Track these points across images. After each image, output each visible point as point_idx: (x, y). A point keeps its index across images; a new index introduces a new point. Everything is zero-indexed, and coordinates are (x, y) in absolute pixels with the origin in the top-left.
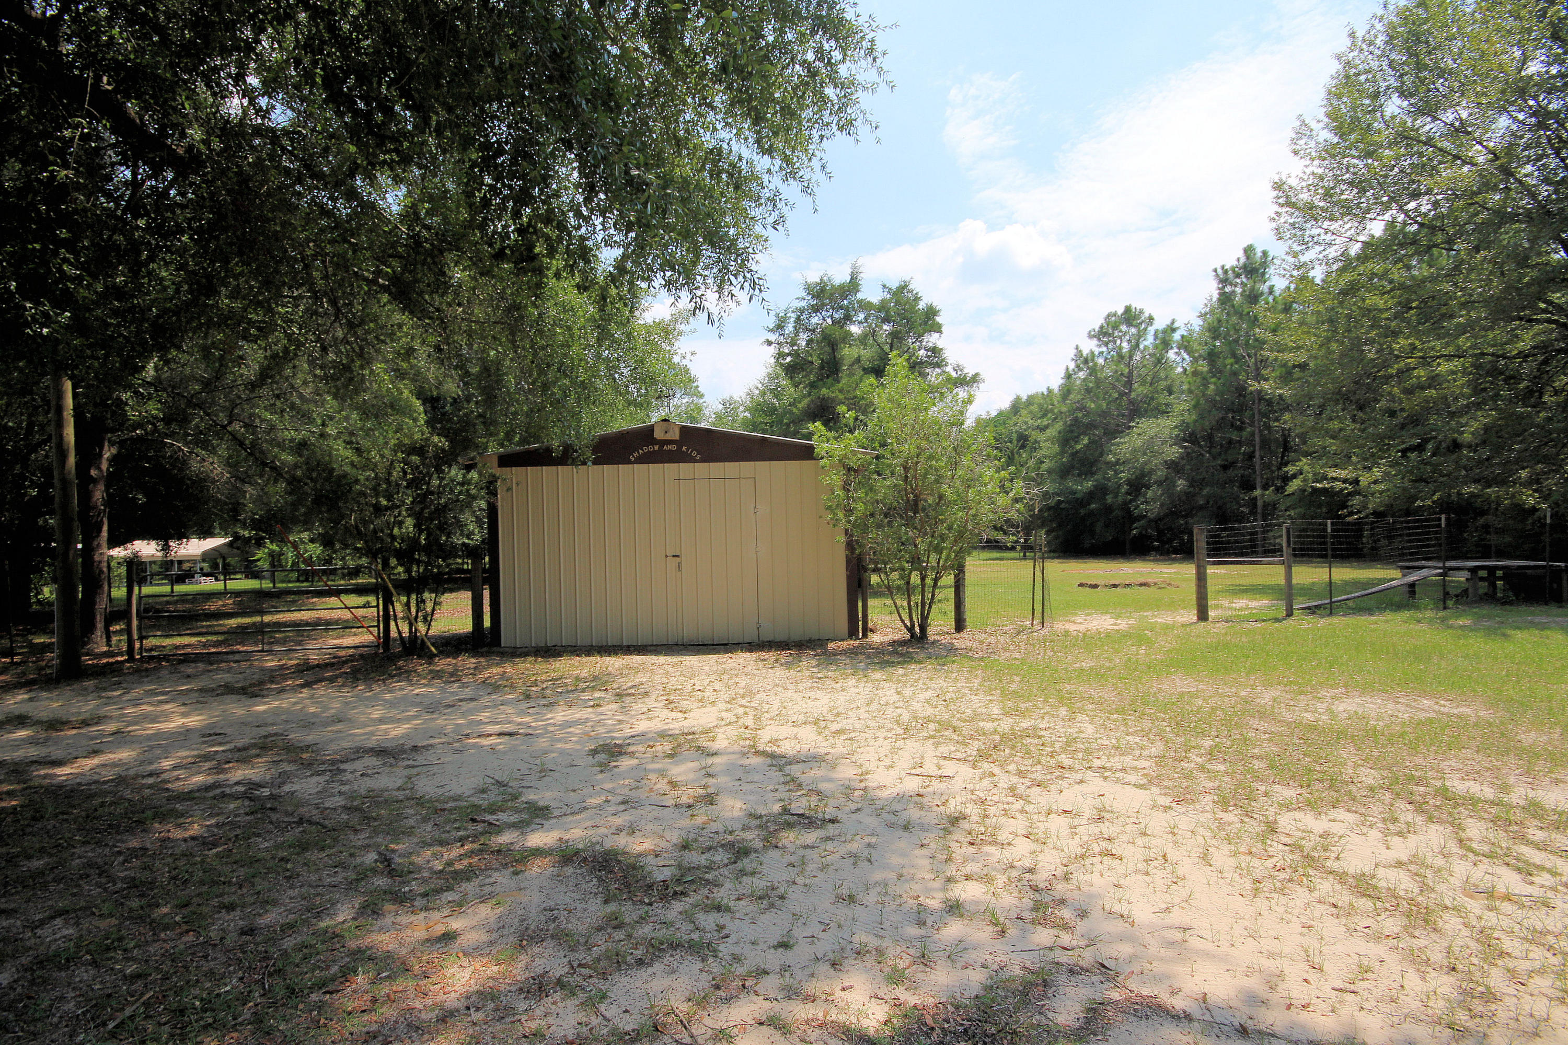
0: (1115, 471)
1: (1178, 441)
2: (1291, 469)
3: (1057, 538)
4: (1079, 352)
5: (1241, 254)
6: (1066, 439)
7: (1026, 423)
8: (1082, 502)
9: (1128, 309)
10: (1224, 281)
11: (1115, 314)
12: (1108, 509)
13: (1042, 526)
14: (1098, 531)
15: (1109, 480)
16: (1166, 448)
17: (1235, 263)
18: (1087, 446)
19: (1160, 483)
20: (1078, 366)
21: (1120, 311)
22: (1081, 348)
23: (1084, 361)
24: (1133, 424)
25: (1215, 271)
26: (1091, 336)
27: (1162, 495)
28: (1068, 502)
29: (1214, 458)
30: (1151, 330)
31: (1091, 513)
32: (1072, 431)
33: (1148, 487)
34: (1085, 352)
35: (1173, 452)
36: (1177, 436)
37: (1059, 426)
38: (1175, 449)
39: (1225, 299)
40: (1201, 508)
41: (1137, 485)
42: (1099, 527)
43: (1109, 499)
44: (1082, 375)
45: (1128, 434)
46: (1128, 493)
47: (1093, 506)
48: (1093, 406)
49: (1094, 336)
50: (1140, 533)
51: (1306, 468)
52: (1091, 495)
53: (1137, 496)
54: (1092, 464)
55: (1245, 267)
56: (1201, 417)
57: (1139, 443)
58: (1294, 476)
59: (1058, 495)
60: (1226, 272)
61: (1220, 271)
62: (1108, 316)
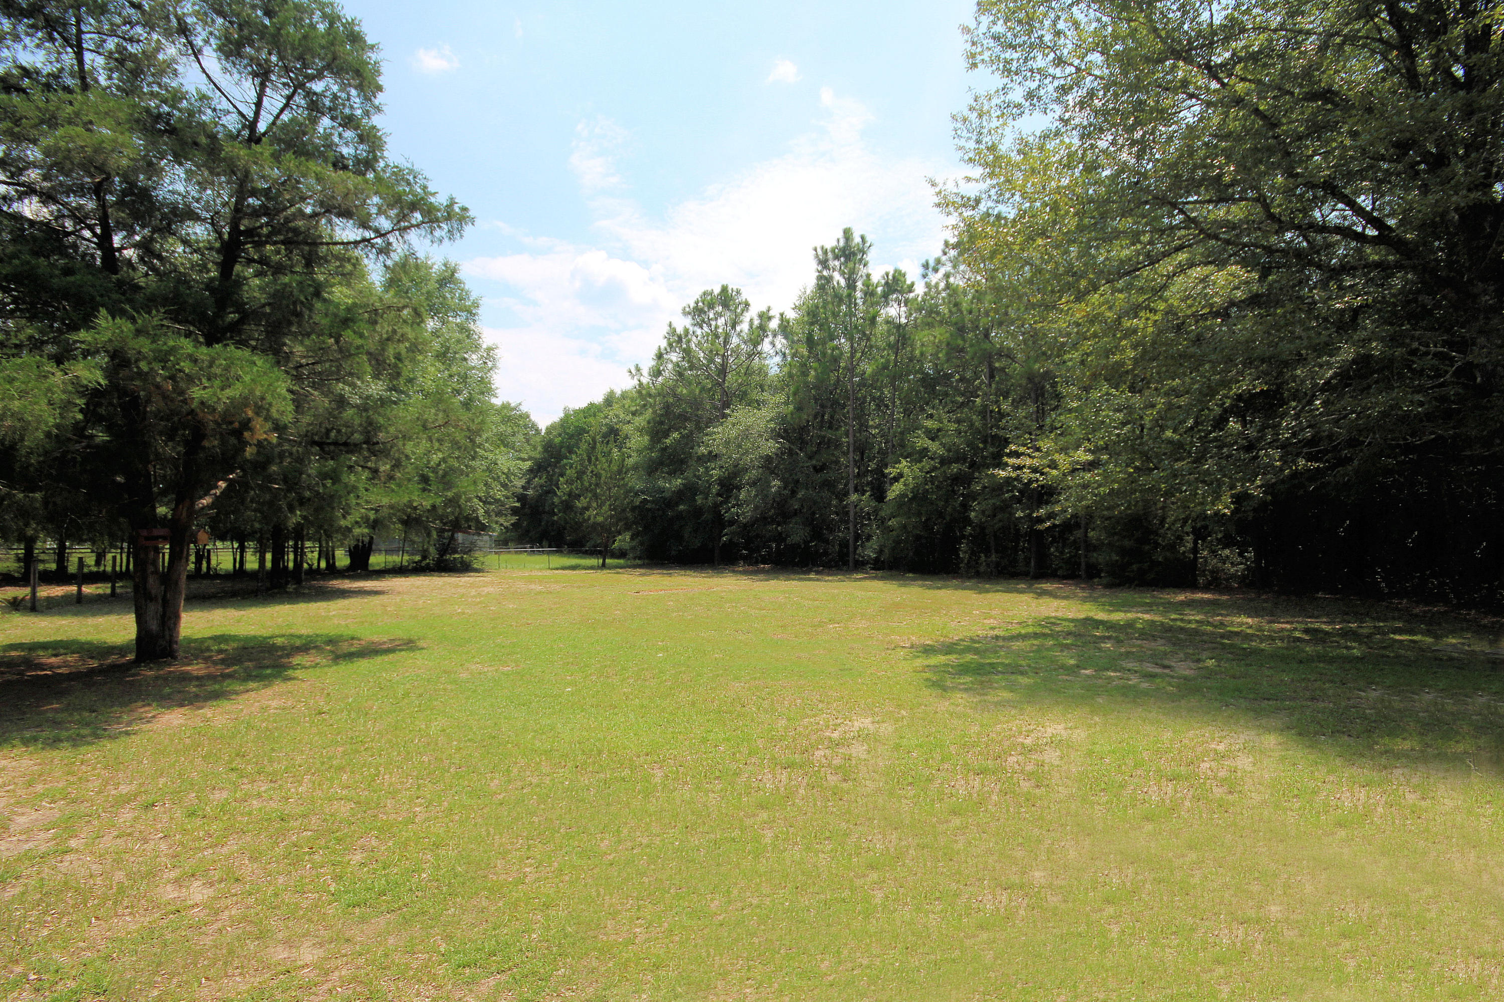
0: (707, 468)
1: (776, 435)
2: (891, 471)
3: (642, 544)
4: (673, 331)
5: (840, 235)
6: (657, 431)
7: (617, 416)
8: (669, 503)
9: (724, 289)
10: (824, 263)
11: (712, 293)
12: (698, 512)
13: (627, 528)
14: (686, 536)
15: (699, 478)
16: (761, 441)
17: (834, 244)
18: (678, 442)
19: (753, 484)
20: (670, 345)
21: (717, 290)
22: (674, 325)
23: (677, 340)
24: (727, 411)
25: (815, 250)
26: (685, 313)
27: (756, 496)
28: (652, 502)
29: (810, 458)
30: (747, 317)
31: (680, 516)
32: (661, 423)
33: (739, 488)
34: (680, 330)
35: (770, 447)
36: (773, 430)
37: (648, 414)
38: (771, 443)
39: (823, 284)
40: (796, 513)
41: (729, 486)
42: (687, 533)
43: (699, 500)
44: (674, 357)
45: (722, 424)
46: (719, 495)
47: (681, 507)
48: (685, 391)
49: (689, 313)
50: (730, 540)
51: (906, 470)
52: (681, 495)
53: (729, 497)
54: (682, 462)
55: (843, 250)
56: (799, 409)
57: (734, 433)
58: (896, 479)
59: (643, 493)
60: (825, 252)
61: (820, 252)
62: (705, 294)
